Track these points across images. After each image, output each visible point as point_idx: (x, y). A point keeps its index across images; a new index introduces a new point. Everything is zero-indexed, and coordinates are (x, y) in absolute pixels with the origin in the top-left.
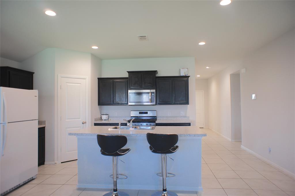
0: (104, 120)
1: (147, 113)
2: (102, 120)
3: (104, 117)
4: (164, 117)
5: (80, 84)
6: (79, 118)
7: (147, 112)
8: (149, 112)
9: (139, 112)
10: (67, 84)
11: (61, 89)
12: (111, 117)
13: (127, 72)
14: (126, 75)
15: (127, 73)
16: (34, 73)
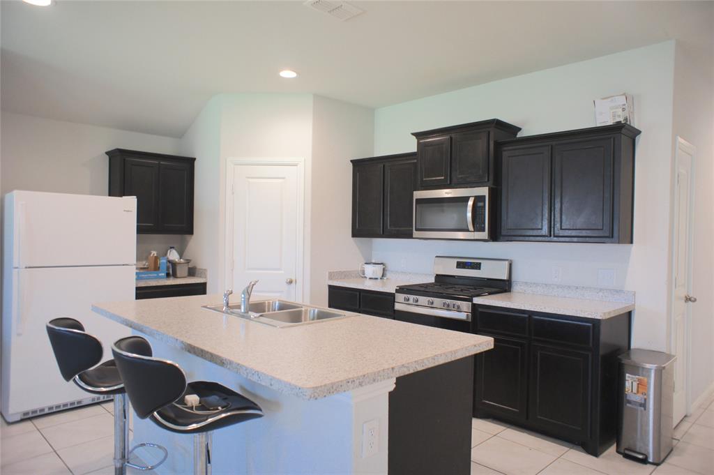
0: (370, 278)
1: (477, 266)
2: (366, 277)
3: (370, 270)
4: (537, 285)
5: (284, 178)
6: (279, 269)
7: (480, 264)
8: (484, 263)
9: (457, 262)
10: (250, 180)
11: (233, 193)
12: (392, 271)
13: (413, 134)
14: (411, 146)
15: (414, 140)
16: (195, 159)
